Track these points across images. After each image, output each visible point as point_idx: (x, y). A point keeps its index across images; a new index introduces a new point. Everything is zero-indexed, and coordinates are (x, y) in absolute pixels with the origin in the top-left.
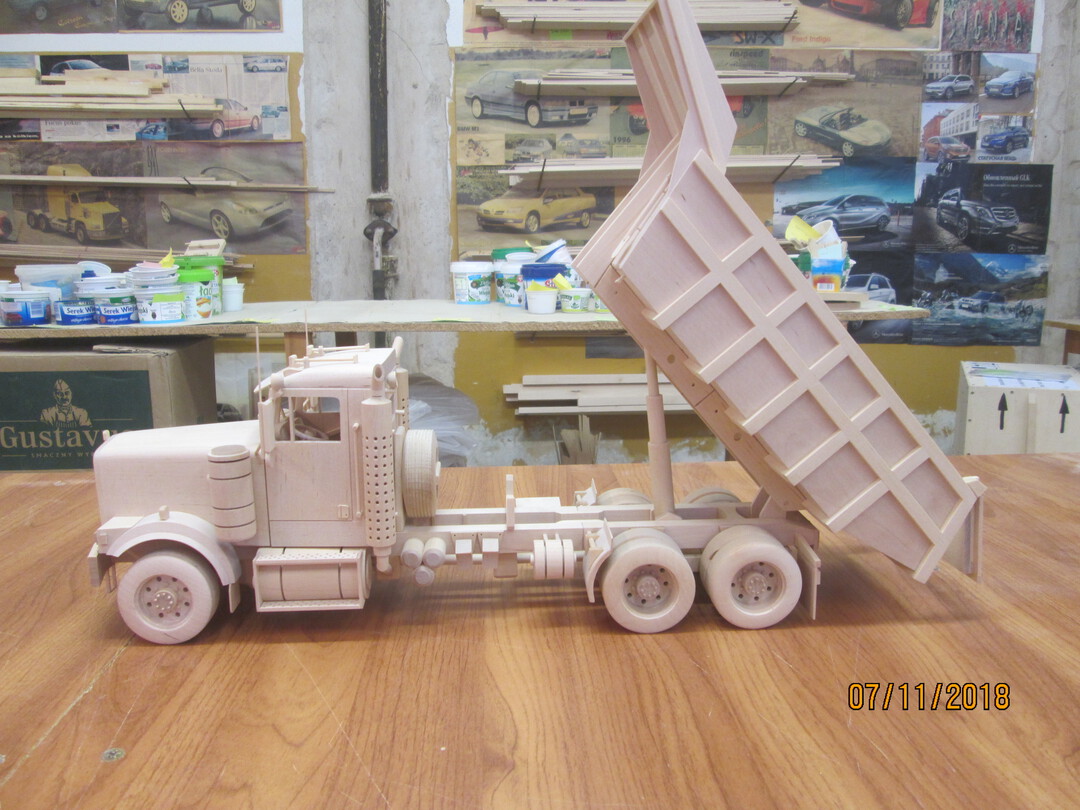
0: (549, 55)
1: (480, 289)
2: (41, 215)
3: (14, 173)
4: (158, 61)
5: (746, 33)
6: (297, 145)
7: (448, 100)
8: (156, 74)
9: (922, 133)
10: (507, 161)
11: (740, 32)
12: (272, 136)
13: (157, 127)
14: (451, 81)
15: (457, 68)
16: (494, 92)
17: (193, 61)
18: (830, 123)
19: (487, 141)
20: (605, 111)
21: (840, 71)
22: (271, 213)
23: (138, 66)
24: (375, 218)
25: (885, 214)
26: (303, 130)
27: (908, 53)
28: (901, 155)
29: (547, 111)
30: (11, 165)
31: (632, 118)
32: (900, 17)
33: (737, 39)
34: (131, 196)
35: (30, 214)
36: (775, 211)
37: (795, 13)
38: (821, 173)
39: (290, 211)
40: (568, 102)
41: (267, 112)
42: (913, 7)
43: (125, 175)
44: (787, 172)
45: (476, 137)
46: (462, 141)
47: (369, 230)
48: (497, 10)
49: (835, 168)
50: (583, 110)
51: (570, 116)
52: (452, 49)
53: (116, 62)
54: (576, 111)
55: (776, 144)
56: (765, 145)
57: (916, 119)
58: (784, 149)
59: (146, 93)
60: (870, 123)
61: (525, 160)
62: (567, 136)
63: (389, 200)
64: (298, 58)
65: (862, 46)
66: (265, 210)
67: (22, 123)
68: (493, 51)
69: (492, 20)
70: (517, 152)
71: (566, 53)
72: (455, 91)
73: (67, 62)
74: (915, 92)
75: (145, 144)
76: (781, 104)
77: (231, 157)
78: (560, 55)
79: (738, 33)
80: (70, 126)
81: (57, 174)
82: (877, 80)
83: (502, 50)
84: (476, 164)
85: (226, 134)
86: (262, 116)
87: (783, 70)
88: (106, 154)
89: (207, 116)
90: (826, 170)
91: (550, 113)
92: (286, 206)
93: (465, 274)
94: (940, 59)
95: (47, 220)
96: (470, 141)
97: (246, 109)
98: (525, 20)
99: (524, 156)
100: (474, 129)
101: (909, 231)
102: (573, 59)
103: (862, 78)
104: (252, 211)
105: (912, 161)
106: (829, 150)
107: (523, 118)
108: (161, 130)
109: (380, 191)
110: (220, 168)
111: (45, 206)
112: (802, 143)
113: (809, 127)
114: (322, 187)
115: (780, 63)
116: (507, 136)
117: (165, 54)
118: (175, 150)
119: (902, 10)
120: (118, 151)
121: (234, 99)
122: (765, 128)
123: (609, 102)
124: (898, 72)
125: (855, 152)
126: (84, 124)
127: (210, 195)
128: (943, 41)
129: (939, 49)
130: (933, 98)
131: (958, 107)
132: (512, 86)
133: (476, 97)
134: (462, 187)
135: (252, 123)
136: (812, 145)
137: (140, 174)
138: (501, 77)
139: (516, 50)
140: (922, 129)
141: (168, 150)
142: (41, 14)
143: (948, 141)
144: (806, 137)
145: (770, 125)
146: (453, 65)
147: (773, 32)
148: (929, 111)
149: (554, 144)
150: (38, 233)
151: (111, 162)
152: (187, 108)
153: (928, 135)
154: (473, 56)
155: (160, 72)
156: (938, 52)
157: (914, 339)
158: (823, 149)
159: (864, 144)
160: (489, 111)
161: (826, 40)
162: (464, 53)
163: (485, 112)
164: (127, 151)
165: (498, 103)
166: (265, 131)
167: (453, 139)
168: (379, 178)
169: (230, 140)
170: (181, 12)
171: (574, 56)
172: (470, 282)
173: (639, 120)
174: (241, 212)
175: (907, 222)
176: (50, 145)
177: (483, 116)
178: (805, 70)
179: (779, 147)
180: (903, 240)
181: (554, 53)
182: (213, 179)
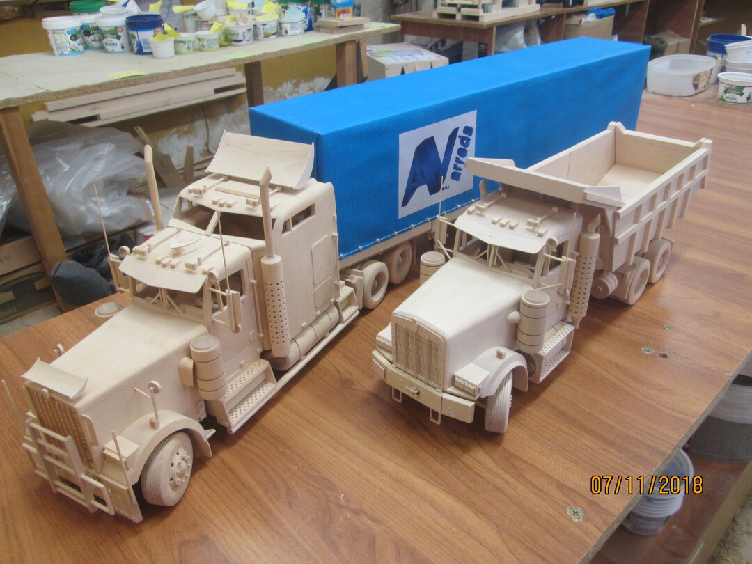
1: (78, 41)
93: (63, 30)
172: (69, 36)
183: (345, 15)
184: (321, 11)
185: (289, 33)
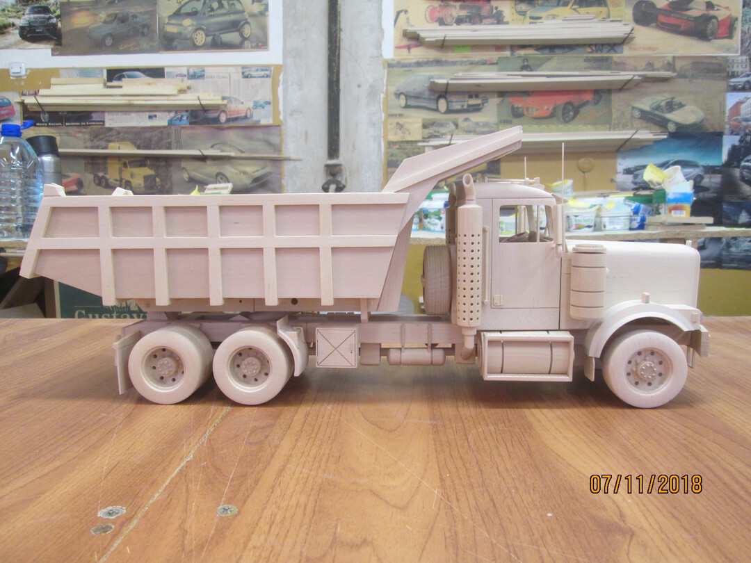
0: (454, 63)
2: (103, 177)
3: (86, 148)
4: (184, 71)
5: (596, 45)
6: (276, 127)
7: (382, 96)
8: (182, 81)
9: (727, 115)
10: (423, 138)
11: (592, 45)
12: (259, 121)
13: (182, 116)
14: (385, 81)
15: (389, 74)
16: (414, 89)
17: (208, 72)
18: (658, 108)
19: (409, 123)
20: (494, 102)
21: (665, 70)
22: (257, 174)
23: (171, 75)
24: (330, 178)
25: (700, 173)
26: (281, 117)
27: (715, 57)
28: (711, 130)
29: (452, 102)
30: (85, 143)
31: (513, 107)
32: (709, 32)
33: (589, 50)
34: (162, 163)
35: (96, 176)
36: (618, 171)
37: (632, 30)
38: (652, 143)
39: (270, 173)
40: (467, 96)
41: (256, 105)
42: (718, 25)
43: (160, 148)
44: (628, 143)
45: (401, 121)
46: (391, 124)
47: (326, 186)
48: (418, 32)
49: (664, 140)
50: (478, 101)
51: (469, 106)
52: (386, 61)
53: (157, 73)
54: (473, 102)
55: (619, 123)
56: (610, 124)
57: (722, 104)
58: (625, 127)
59: (175, 92)
60: (688, 108)
61: (436, 137)
62: (466, 120)
63: (339, 165)
64: (279, 68)
65: (680, 53)
66: (254, 172)
67: (93, 115)
68: (414, 61)
69: (414, 39)
70: (431, 131)
71: (466, 62)
72: (387, 89)
73: (124, 73)
74: (722, 85)
75: (173, 128)
76: (622, 95)
77: (232, 136)
78: (462, 63)
79: (590, 45)
80: (125, 117)
81: (116, 148)
82: (693, 77)
83: (420, 60)
84: (401, 140)
85: (228, 120)
86: (253, 108)
87: (624, 70)
88: (147, 135)
89: (216, 108)
90: (657, 142)
91: (454, 104)
92: (267, 169)
94: (740, 61)
95: (106, 180)
96: (397, 123)
97: (242, 103)
98: (438, 39)
99: (436, 134)
100: (400, 115)
101: (718, 186)
102: (471, 66)
103: (682, 76)
104: (245, 173)
105: (719, 135)
106: (658, 127)
107: (435, 107)
108: (185, 118)
109: (334, 158)
110: (224, 144)
111: (105, 170)
112: (637, 123)
113: (642, 112)
114: (293, 156)
115: (621, 66)
116: (423, 119)
117: (189, 67)
118: (194, 132)
119: (710, 26)
120: (156, 133)
121: (234, 96)
122: (610, 112)
123: (496, 95)
124: (708, 71)
125: (677, 129)
126: (134, 115)
127: (216, 162)
128: (741, 48)
129: (739, 54)
130: (735, 89)
132: (427, 84)
133: (402, 93)
134: (391, 156)
135: (246, 113)
136: (644, 124)
137: (169, 148)
138: (419, 79)
139: (430, 60)
140: (727, 111)
141: (189, 132)
142: (109, 42)
143: (747, 120)
144: (641, 118)
145: (614, 110)
146: (386, 71)
147: (615, 45)
148: (732, 99)
149: (457, 125)
150: (100, 188)
151: (150, 140)
152: (203, 102)
153: (731, 116)
154: (400, 65)
155: (185, 79)
156: (738, 56)
157: (724, 265)
158: (652, 126)
159: (684, 123)
160: (411, 103)
161: (654, 49)
162: (395, 62)
163: (408, 104)
164: (162, 132)
165: (417, 97)
166: (255, 118)
167: (385, 123)
168: (333, 150)
169: (231, 124)
170: (201, 38)
171: (471, 64)
173: (518, 108)
174: (237, 174)
175: (717, 179)
176: (110, 129)
177: (407, 106)
178: (639, 71)
179: (621, 125)
180: (714, 192)
181: (457, 62)
182: (219, 151)
183: (678, 212)
184: (660, 211)
185: (607, 228)
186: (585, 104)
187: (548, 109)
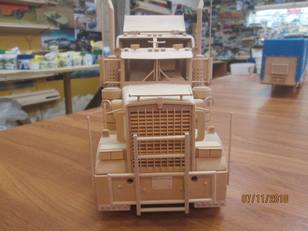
18: (53, 16)
21: (53, 1)
25: (69, 43)
36: (42, 42)
44: (46, 30)
55: (40, 21)
56: (36, 21)
57: (73, 18)
60: (63, 18)
74: (72, 10)
76: (40, 9)
82: (63, 5)
90: (56, 31)
94: (77, 2)
105: (73, 29)
113: (48, 17)
125: (60, 26)
130: (76, 12)
131: (82, 16)
140: (75, 21)
143: (80, 24)
144: (47, 20)
145: (37, 16)
148: (76, 16)
157: (80, 77)
159: (62, 23)
175: (74, 45)
186: (26, 11)
187: (10, 12)
